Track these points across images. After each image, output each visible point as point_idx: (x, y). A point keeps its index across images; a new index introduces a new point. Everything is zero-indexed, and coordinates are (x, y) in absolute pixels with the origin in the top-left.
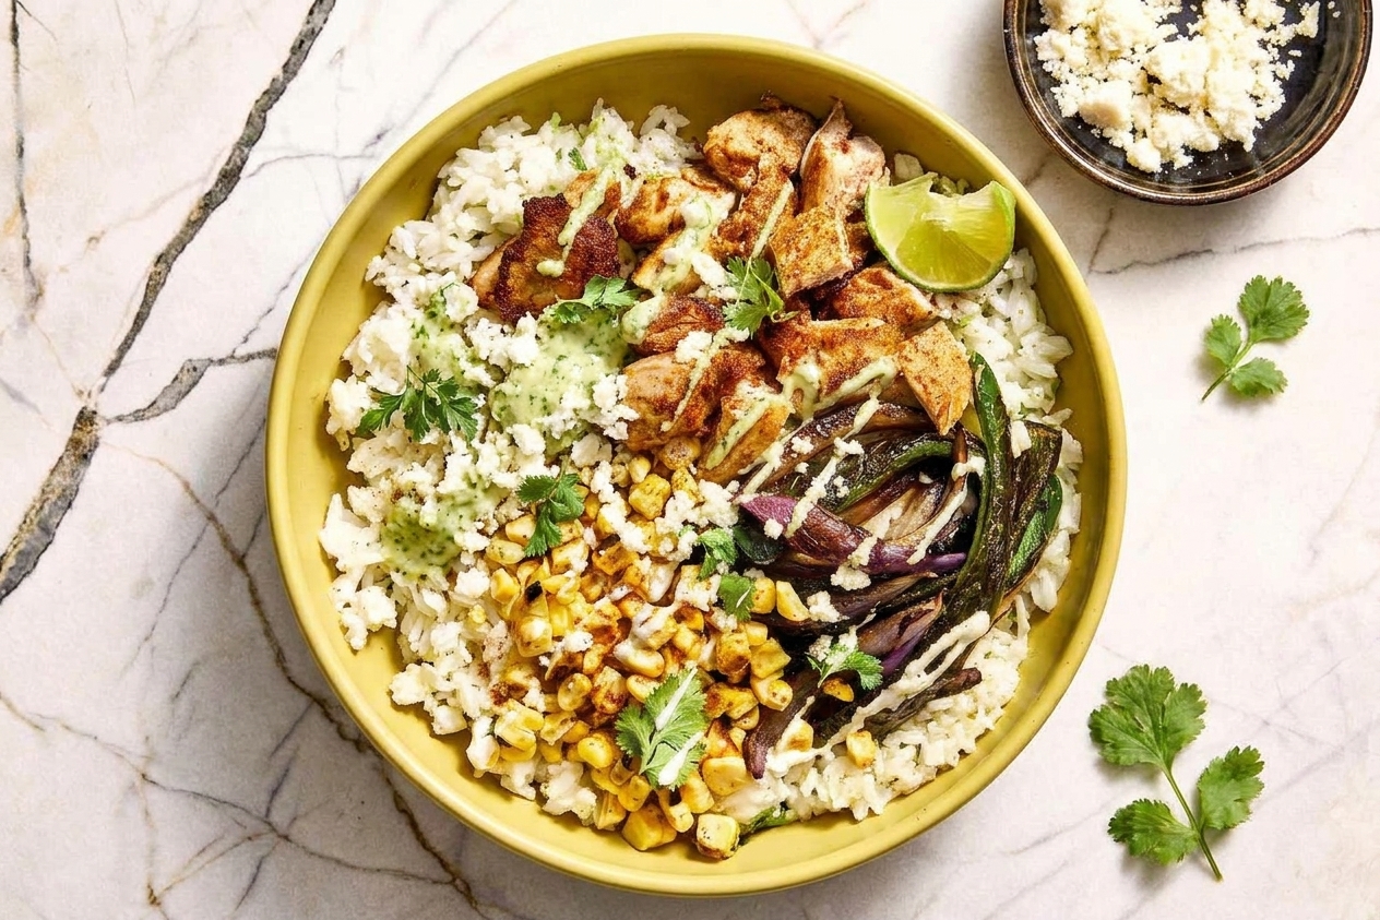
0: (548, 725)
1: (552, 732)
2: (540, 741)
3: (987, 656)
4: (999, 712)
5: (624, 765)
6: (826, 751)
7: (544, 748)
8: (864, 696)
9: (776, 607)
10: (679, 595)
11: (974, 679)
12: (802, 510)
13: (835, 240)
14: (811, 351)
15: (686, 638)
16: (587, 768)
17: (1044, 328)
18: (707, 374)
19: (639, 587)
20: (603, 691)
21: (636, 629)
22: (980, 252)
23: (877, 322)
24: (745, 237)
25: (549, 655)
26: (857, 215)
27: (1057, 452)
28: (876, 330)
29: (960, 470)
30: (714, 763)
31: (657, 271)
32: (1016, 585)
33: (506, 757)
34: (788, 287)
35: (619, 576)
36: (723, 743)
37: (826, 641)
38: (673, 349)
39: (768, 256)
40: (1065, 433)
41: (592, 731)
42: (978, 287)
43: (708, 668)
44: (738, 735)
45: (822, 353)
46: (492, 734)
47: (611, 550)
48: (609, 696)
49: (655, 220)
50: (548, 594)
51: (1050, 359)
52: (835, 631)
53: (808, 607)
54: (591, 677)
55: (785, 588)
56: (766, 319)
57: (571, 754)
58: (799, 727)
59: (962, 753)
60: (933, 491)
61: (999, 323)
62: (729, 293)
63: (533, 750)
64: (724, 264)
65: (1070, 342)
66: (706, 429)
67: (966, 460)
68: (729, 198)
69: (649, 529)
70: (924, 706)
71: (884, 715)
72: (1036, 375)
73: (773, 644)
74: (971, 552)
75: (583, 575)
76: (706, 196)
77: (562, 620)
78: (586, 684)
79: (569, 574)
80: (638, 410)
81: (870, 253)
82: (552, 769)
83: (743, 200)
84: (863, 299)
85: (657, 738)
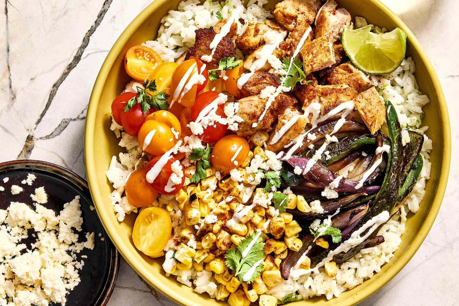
0: (197, 255)
1: (198, 258)
2: (194, 262)
3: (387, 231)
4: (391, 255)
5: (229, 272)
6: (316, 270)
7: (195, 265)
8: (333, 246)
9: (297, 207)
10: (255, 201)
11: (382, 240)
12: (311, 163)
13: (328, 51)
14: (317, 97)
15: (257, 219)
16: (213, 273)
17: (417, 91)
18: (273, 104)
19: (238, 196)
20: (221, 241)
21: (236, 214)
22: (390, 57)
23: (345, 86)
24: (290, 49)
25: (199, 225)
26: (339, 41)
27: (421, 144)
28: (345, 89)
29: (379, 150)
30: (267, 273)
31: (253, 62)
32: (401, 201)
33: (179, 267)
34: (308, 70)
35: (229, 192)
36: (271, 264)
37: (318, 222)
38: (259, 93)
39: (300, 58)
40: (425, 136)
41: (216, 257)
42: (389, 73)
43: (266, 232)
44: (278, 261)
45: (321, 98)
46: (174, 258)
47: (227, 181)
48: (224, 243)
49: (253, 40)
50: (199, 199)
51: (419, 104)
52: (322, 217)
53: (311, 207)
54: (216, 234)
55: (301, 198)
56: (299, 83)
57: (207, 268)
58: (304, 259)
59: (375, 272)
60: (367, 159)
61: (398, 88)
62: (283, 72)
63: (191, 265)
64: (281, 59)
65: (428, 97)
66: (271, 128)
67: (382, 146)
68: (285, 33)
69: (244, 172)
70: (359, 252)
71: (341, 255)
72: (414, 111)
73: (294, 223)
74: (382, 186)
75: (214, 191)
76: (274, 32)
77: (205, 210)
78: (214, 237)
79: (208, 190)
80: (242, 117)
81: (344, 57)
82: (199, 274)
83: (290, 33)
84: (340, 77)
85: (243, 261)
